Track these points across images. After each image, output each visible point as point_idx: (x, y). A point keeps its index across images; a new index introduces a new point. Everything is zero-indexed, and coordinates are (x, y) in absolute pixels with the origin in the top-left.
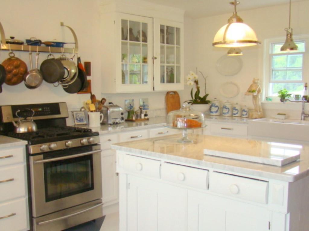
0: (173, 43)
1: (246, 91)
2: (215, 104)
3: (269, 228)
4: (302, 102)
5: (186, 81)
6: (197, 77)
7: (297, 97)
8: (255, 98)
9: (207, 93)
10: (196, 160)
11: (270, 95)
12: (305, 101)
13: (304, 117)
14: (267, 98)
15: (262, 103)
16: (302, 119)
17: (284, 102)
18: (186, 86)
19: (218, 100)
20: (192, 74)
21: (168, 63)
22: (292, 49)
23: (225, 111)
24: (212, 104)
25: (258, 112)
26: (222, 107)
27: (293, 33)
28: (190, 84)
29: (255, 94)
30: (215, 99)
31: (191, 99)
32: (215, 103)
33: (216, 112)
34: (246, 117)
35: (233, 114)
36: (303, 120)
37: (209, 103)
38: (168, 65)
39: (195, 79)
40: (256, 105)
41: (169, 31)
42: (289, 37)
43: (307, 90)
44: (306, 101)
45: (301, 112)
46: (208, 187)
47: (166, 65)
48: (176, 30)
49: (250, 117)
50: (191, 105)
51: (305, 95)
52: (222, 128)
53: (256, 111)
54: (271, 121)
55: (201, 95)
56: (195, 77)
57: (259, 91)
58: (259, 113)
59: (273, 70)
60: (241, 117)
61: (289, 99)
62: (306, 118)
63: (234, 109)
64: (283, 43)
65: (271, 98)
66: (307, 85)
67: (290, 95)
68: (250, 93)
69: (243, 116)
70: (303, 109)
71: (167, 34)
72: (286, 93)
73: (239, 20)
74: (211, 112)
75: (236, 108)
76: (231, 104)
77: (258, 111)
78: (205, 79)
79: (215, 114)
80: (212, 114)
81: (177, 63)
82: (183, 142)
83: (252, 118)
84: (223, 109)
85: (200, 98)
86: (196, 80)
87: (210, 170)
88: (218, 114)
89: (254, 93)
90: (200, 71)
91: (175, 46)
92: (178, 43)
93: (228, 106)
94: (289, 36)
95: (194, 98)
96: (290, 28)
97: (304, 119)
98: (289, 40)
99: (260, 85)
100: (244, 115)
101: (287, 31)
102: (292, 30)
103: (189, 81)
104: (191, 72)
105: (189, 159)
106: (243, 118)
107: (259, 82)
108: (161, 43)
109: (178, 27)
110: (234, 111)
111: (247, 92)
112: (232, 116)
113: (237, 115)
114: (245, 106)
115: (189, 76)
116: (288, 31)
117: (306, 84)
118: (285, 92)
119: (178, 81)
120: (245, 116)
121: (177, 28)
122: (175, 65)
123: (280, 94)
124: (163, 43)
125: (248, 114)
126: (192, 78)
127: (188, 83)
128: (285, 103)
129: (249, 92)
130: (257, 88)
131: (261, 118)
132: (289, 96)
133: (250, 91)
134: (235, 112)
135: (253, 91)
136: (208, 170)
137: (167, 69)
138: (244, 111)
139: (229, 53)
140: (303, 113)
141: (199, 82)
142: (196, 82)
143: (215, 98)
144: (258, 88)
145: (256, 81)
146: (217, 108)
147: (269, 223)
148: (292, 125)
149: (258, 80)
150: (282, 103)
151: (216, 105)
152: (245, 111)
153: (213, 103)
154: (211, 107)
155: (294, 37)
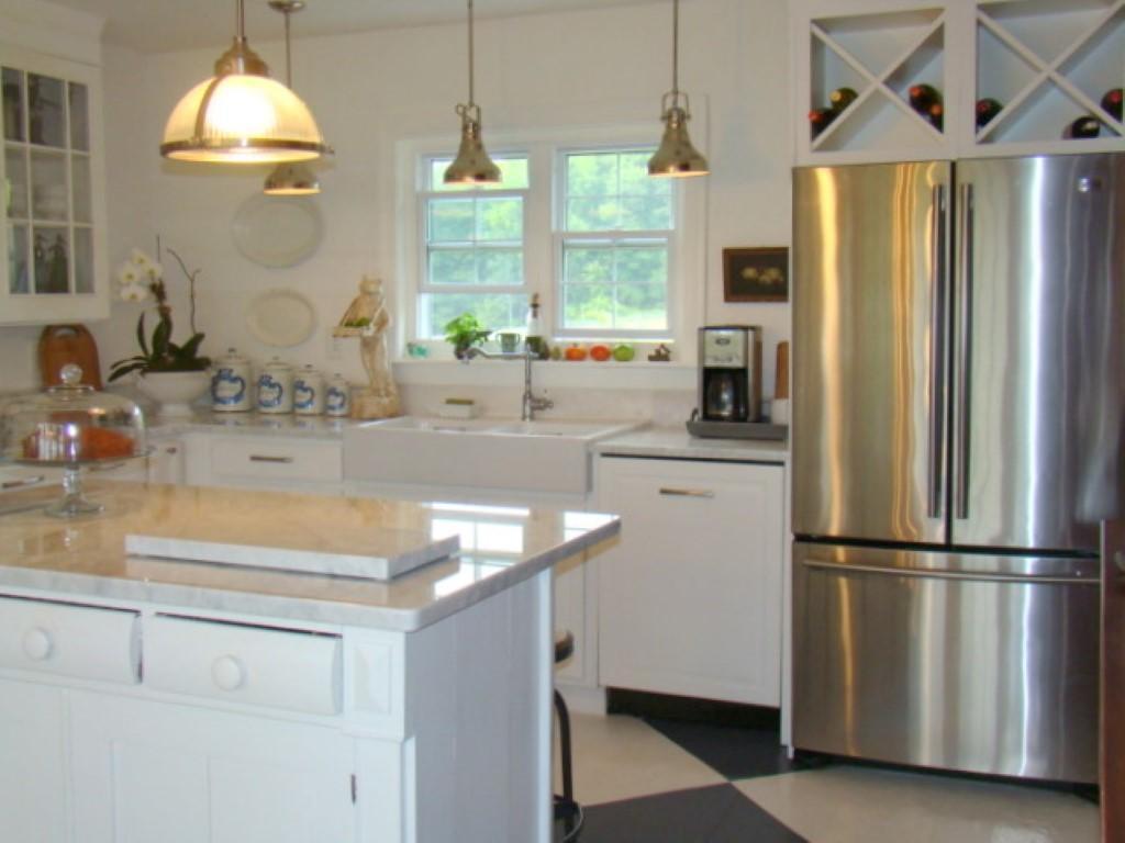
0: (60, 143)
1: (336, 324)
2: (231, 371)
3: (354, 798)
4: (525, 357)
5: (116, 284)
6: (159, 271)
7: (509, 340)
8: (369, 345)
9: (198, 331)
10: (91, 579)
11: (424, 333)
12: (531, 353)
13: (533, 409)
14: (412, 348)
15: (396, 366)
16: (524, 418)
17: (466, 359)
18: (117, 305)
19: (240, 358)
20: (141, 261)
21: (39, 214)
22: (481, 177)
23: (269, 395)
24: (220, 371)
25: (379, 396)
26: (256, 379)
27: (484, 122)
28: (134, 297)
29: (369, 332)
30: (232, 354)
31: (140, 353)
32: (230, 367)
33: (238, 398)
34: (342, 416)
35: (296, 405)
36: (528, 420)
37: (209, 369)
38: (40, 222)
39: (153, 278)
40: (372, 370)
41: (43, 92)
42: (470, 137)
43: (540, 317)
44: (537, 355)
45: (522, 392)
46: (140, 674)
47: (31, 222)
48: (71, 93)
49: (354, 415)
50: (139, 377)
51: (534, 334)
52: (255, 458)
53: (376, 392)
54: (424, 426)
55: (179, 338)
56: (151, 272)
57: (382, 323)
58: (386, 401)
59: (429, 250)
60: (325, 414)
61: (482, 349)
62: (536, 412)
63: (300, 386)
64: (450, 155)
65: (424, 346)
66: (539, 301)
67: (485, 334)
68: (351, 330)
69: (331, 412)
70: (528, 382)
71: (32, 104)
72: (472, 328)
73: (256, 67)
74: (217, 400)
75: (306, 385)
76: (289, 370)
77: (383, 393)
78: (192, 281)
79: (231, 406)
80: (220, 407)
81: (76, 219)
82: (65, 514)
83: (362, 420)
84: (259, 387)
85: (173, 349)
86: (157, 282)
87: (144, 613)
88: (241, 405)
89: (365, 327)
90: (169, 251)
91: (69, 151)
92: (81, 141)
93: (277, 377)
94: (471, 131)
95: (150, 350)
96: (471, 104)
97: (532, 418)
98: (472, 147)
99: (384, 302)
100: (333, 408)
101: (464, 115)
102: (478, 110)
103: (128, 285)
104: (138, 253)
105: (66, 576)
106: (331, 420)
107: (381, 289)
108: (7, 136)
109: (78, 79)
110: (299, 392)
111: (341, 324)
112: (293, 413)
113: (310, 409)
114: (338, 375)
115: (129, 268)
116: (469, 114)
117: (536, 297)
118: (470, 324)
119: (86, 287)
120: (338, 412)
121: (72, 85)
122: (71, 224)
123: (454, 333)
124: (19, 137)
125: (347, 402)
126: (138, 273)
127: (126, 294)
128: (468, 363)
129: (349, 324)
130: (375, 310)
131: (392, 416)
132: (483, 339)
133: (354, 322)
134: (303, 397)
135: (362, 323)
136: (137, 612)
137: (38, 238)
138: (333, 392)
139: (270, 185)
140: (528, 396)
141: (168, 289)
142: (158, 291)
143: (232, 350)
144: (379, 311)
145: (372, 288)
146: (238, 386)
147: (353, 779)
148: (492, 437)
149: (379, 282)
150: (459, 361)
151: (234, 374)
152: (337, 394)
153: (221, 367)
154: (215, 382)
155: (487, 137)
